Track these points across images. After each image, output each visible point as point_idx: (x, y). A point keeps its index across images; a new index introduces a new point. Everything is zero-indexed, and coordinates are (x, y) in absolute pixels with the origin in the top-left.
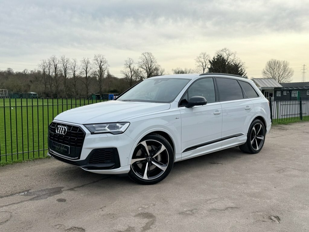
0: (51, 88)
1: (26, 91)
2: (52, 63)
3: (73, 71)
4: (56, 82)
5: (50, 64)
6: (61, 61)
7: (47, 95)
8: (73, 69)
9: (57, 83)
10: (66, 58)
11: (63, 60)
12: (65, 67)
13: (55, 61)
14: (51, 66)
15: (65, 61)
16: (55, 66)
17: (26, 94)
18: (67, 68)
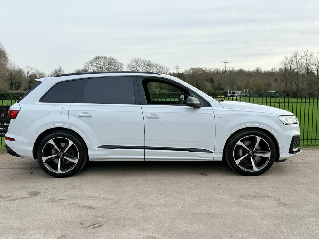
0: (291, 87)
1: (265, 90)
2: (294, 59)
3: (317, 66)
4: (297, 79)
5: (292, 61)
6: (304, 56)
7: (287, 94)
8: (317, 65)
9: (297, 81)
10: (309, 52)
11: (306, 55)
12: (308, 63)
13: (297, 57)
14: (293, 62)
15: (309, 55)
16: (297, 62)
17: (265, 93)
18: (310, 64)
